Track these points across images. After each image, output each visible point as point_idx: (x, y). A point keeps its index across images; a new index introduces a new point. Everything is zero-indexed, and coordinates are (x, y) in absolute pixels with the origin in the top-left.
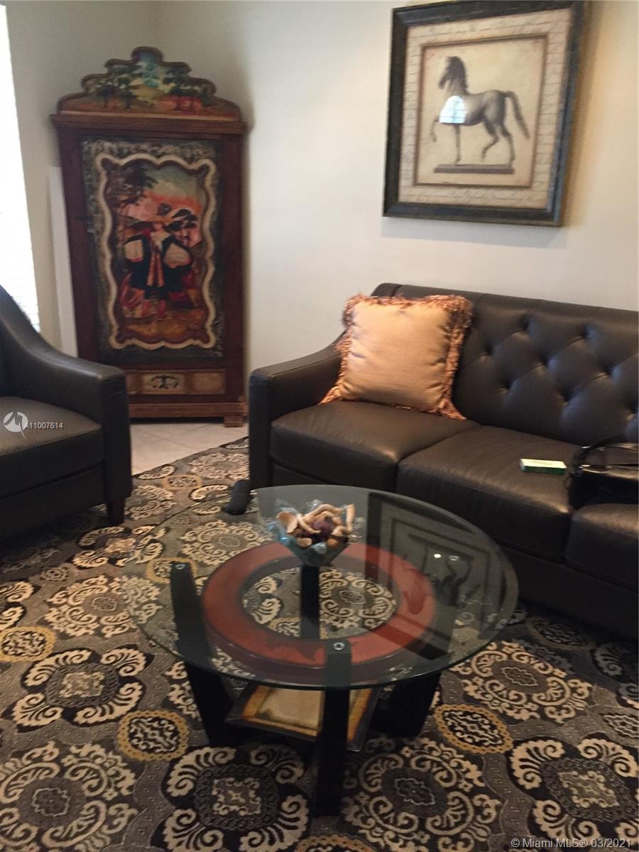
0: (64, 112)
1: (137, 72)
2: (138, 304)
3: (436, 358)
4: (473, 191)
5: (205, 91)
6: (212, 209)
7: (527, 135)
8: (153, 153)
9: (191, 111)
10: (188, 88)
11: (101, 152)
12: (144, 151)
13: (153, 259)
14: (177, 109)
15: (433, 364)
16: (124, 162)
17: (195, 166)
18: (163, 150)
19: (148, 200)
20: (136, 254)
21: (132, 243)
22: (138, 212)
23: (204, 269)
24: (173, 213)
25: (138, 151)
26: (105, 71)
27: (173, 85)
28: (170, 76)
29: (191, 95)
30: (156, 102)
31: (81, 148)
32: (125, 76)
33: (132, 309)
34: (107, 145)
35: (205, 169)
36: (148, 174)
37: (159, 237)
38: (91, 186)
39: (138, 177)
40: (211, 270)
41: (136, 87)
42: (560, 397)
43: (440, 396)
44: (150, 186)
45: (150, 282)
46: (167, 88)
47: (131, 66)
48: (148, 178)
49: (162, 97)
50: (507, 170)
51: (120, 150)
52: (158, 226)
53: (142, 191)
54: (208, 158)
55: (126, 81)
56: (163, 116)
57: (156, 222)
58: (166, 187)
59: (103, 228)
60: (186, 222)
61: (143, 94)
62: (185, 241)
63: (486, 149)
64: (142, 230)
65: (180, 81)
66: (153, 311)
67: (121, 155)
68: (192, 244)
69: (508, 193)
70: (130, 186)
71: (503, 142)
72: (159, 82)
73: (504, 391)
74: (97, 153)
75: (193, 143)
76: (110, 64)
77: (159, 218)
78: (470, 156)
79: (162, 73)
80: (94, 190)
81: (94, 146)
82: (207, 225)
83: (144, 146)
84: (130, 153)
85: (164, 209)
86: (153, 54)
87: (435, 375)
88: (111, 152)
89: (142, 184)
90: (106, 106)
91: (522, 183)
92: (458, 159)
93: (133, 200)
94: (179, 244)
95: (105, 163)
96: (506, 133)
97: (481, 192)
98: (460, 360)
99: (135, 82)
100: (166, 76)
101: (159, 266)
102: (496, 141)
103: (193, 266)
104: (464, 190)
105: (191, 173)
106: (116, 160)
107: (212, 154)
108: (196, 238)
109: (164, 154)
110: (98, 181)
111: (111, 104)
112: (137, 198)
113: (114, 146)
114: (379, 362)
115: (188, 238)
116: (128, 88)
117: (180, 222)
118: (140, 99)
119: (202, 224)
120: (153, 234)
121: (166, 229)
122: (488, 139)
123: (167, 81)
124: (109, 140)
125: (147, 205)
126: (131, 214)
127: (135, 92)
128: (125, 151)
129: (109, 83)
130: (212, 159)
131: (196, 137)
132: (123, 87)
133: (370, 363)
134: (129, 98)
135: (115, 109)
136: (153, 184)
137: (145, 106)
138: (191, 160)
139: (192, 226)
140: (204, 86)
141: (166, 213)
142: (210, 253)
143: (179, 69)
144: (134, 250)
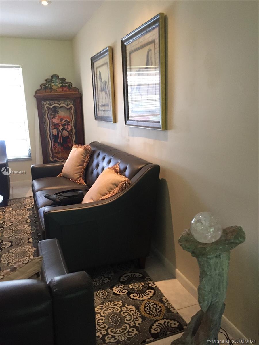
0: (37, 94)
1: (52, 82)
2: (56, 148)
3: (79, 164)
4: (105, 112)
5: (69, 85)
6: (73, 119)
7: (109, 94)
8: (58, 104)
9: (66, 91)
10: (65, 84)
11: (47, 104)
12: (56, 103)
13: (59, 134)
14: (63, 91)
15: (77, 166)
16: (51, 107)
17: (69, 107)
18: (60, 103)
19: (58, 117)
20: (55, 133)
21: (54, 130)
22: (56, 121)
24: (64, 121)
25: (55, 103)
26: (45, 82)
27: (61, 84)
28: (61, 82)
29: (66, 86)
30: (57, 89)
31: (41, 103)
32: (50, 83)
33: (55, 149)
34: (47, 102)
35: (71, 107)
36: (57, 110)
37: (61, 128)
38: (44, 114)
39: (55, 111)
40: (74, 138)
41: (52, 86)
43: (78, 177)
44: (58, 113)
45: (59, 141)
46: (60, 85)
47: (52, 80)
48: (57, 111)
49: (59, 88)
50: (108, 105)
51: (50, 103)
52: (60, 125)
53: (56, 115)
54: (71, 104)
55: (50, 84)
56: (59, 93)
57: (60, 124)
58: (62, 113)
59: (47, 125)
60: (67, 123)
61: (54, 88)
62: (67, 129)
63: (105, 99)
64: (56, 126)
65: (63, 83)
66: (60, 150)
68: (69, 130)
70: (53, 114)
71: (107, 96)
72: (58, 84)
74: (45, 105)
75: (68, 100)
76: (46, 80)
77: (60, 122)
78: (104, 101)
79: (58, 81)
80: (45, 115)
81: (44, 103)
82: (72, 124)
83: (56, 102)
84: (53, 104)
85: (61, 120)
86: (57, 76)
87: (78, 169)
88: (48, 104)
89: (55, 113)
90: (46, 92)
91: (110, 109)
93: (54, 117)
94: (66, 130)
95: (47, 107)
96: (107, 94)
99: (52, 85)
100: (59, 82)
101: (61, 136)
103: (70, 136)
105: (68, 109)
107: (72, 103)
108: (70, 128)
109: (61, 104)
110: (46, 112)
111: (47, 91)
112: (55, 117)
113: (49, 103)
115: (68, 128)
116: (50, 86)
117: (66, 123)
118: (54, 89)
119: (71, 124)
120: (59, 127)
121: (62, 125)
123: (60, 83)
124: (47, 101)
125: (57, 119)
126: (53, 121)
128: (52, 104)
129: (46, 85)
130: (72, 105)
131: (68, 98)
134: (51, 89)
135: (48, 92)
137: (55, 91)
138: (67, 105)
139: (68, 124)
140: (69, 84)
141: (62, 121)
142: (74, 132)
143: (63, 80)
144: (55, 132)
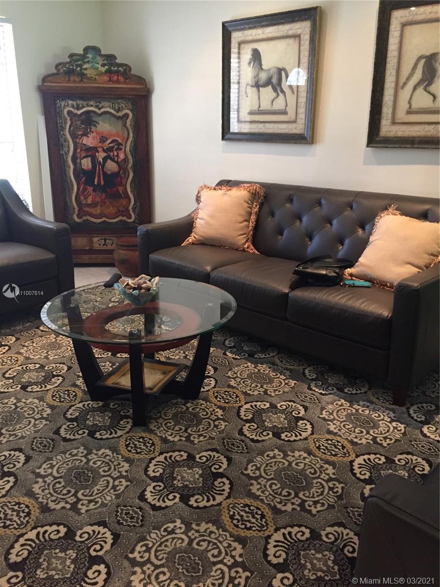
0: (45, 84)
1: (86, 60)
2: (89, 196)
3: (243, 219)
4: (267, 125)
5: (125, 70)
6: (131, 139)
7: (293, 92)
8: (97, 107)
9: (118, 82)
10: (116, 68)
11: (67, 107)
12: (92, 106)
13: (98, 168)
14: (110, 80)
15: (241, 223)
16: (79, 112)
17: (120, 114)
18: (102, 104)
19: (95, 134)
20: (88, 166)
21: (85, 160)
22: (89, 141)
23: (127, 174)
24: (108, 142)
25: (88, 106)
26: (68, 60)
27: (107, 67)
28: (105, 62)
29: (118, 72)
30: (97, 77)
31: (55, 104)
32: (79, 63)
33: (86, 198)
34: (70, 102)
35: (127, 115)
36: (94, 119)
37: (101, 156)
38: (61, 126)
39: (88, 121)
40: (131, 175)
41: (86, 69)
42: (307, 239)
43: (245, 241)
44: (95, 126)
45: (96, 182)
46: (103, 69)
47: (83, 57)
48: (95, 122)
49: (101, 74)
50: (284, 113)
51: (78, 105)
52: (100, 150)
53: (90, 129)
54: (128, 109)
55: (80, 66)
56: (101, 85)
57: (100, 147)
58: (104, 126)
59: (69, 151)
60: (116, 147)
61: (90, 73)
62: (116, 158)
63: (273, 101)
64: (91, 152)
65: (111, 65)
66: (98, 199)
67: (78, 108)
68: (120, 160)
69: (284, 126)
70: (83, 126)
71: (281, 96)
72: (99, 66)
73: (280, 237)
74: (65, 107)
75: (119, 101)
76: (71, 56)
77: (100, 145)
78: (265, 105)
79: (100, 60)
80: (63, 129)
81: (63, 103)
82: (128, 148)
83: (92, 103)
84: (83, 107)
85: (103, 139)
86: (96, 50)
87: (242, 228)
88: (73, 106)
89: (90, 125)
90: (69, 80)
91: (291, 120)
92: (260, 107)
93: (85, 134)
94: (113, 160)
95: (69, 112)
96: (282, 91)
97: (271, 126)
98: (257, 221)
99: (85, 66)
100: (103, 62)
101: (101, 172)
102: (278, 95)
103: (121, 173)
104: (262, 125)
105: (119, 118)
106: (76, 111)
107: (130, 106)
108: (122, 156)
109: (102, 107)
110: (66, 123)
111: (72, 79)
112: (88, 133)
113: (74, 103)
114: (212, 222)
115: (117, 156)
116: (81, 70)
117: (113, 147)
118: (88, 75)
119: (125, 147)
120: (97, 154)
121: (104, 151)
122: (274, 95)
123: (103, 65)
124: (71, 100)
125: (93, 137)
126: (84, 142)
127: (85, 72)
128: (81, 106)
129: (71, 67)
130: (130, 110)
131: (121, 97)
132: (79, 69)
133: (207, 223)
134: (82, 75)
135: (74, 82)
136: (97, 125)
137: (90, 79)
138: (118, 110)
139: (119, 149)
140: (124, 67)
141: (105, 141)
142: (130, 165)
143: (110, 58)
144: (86, 163)
